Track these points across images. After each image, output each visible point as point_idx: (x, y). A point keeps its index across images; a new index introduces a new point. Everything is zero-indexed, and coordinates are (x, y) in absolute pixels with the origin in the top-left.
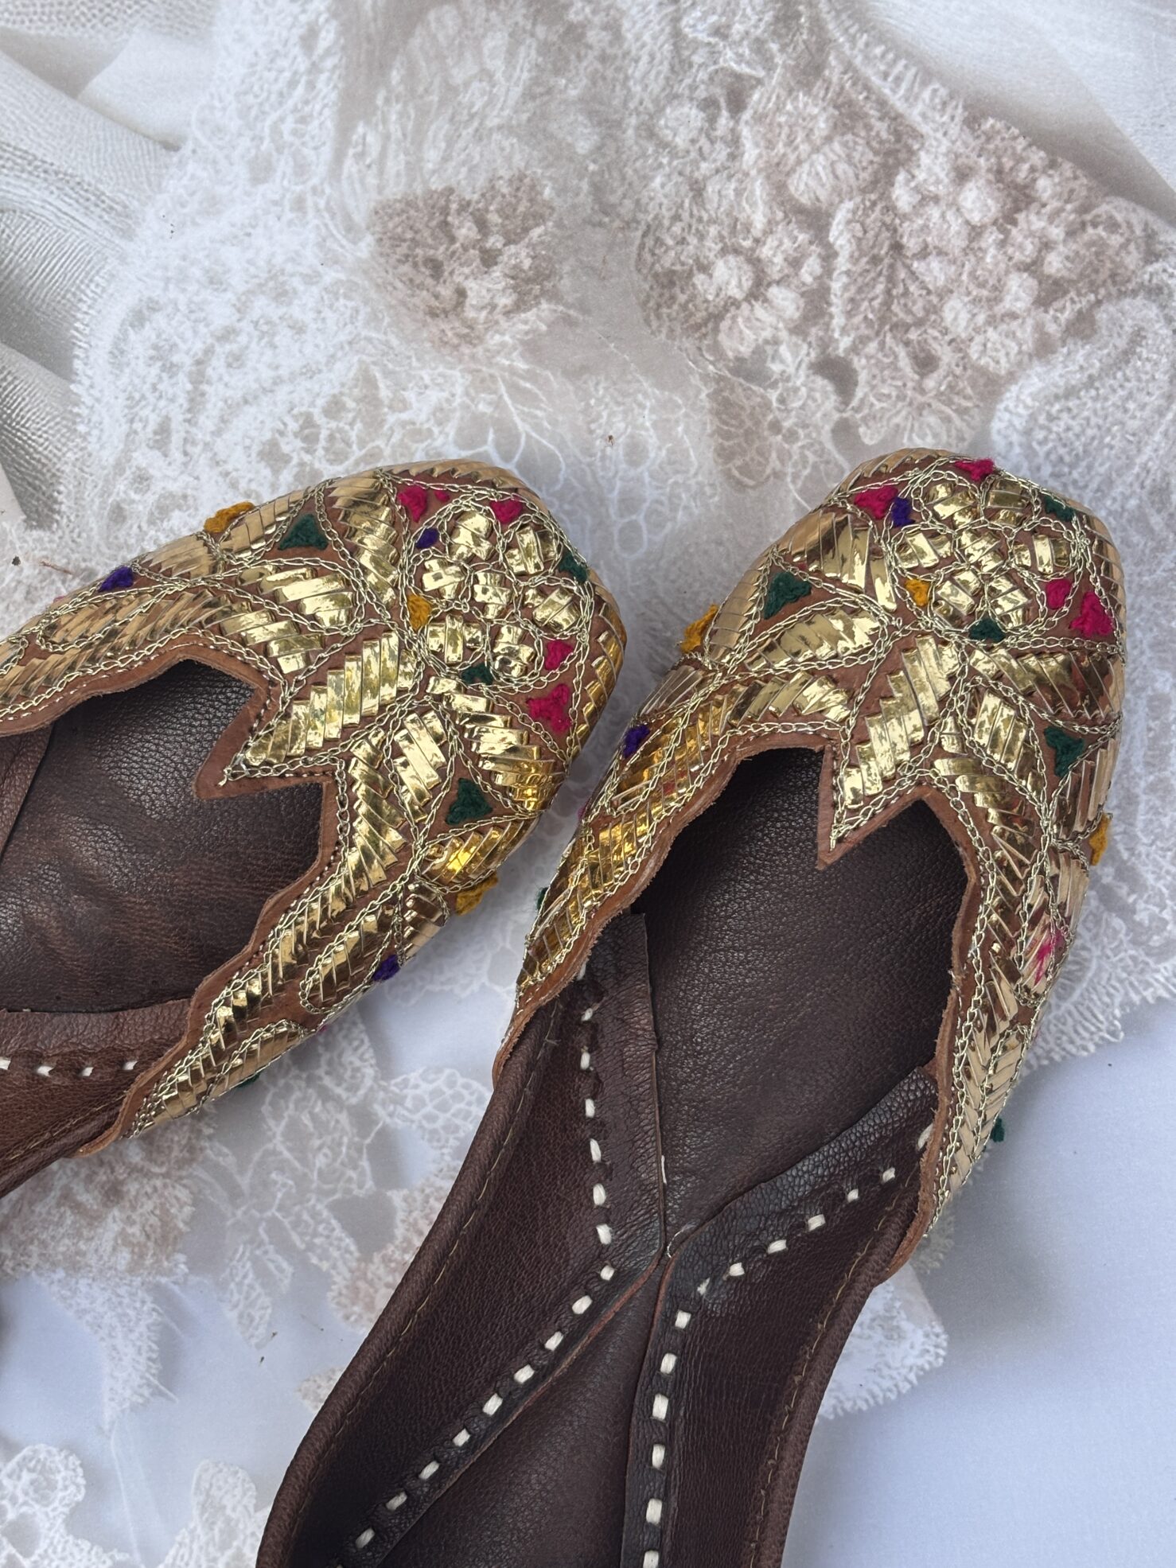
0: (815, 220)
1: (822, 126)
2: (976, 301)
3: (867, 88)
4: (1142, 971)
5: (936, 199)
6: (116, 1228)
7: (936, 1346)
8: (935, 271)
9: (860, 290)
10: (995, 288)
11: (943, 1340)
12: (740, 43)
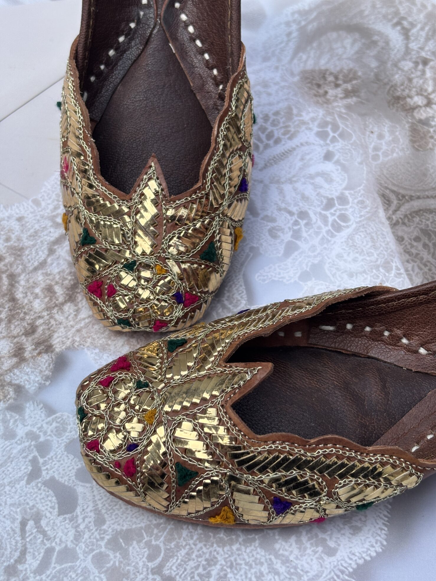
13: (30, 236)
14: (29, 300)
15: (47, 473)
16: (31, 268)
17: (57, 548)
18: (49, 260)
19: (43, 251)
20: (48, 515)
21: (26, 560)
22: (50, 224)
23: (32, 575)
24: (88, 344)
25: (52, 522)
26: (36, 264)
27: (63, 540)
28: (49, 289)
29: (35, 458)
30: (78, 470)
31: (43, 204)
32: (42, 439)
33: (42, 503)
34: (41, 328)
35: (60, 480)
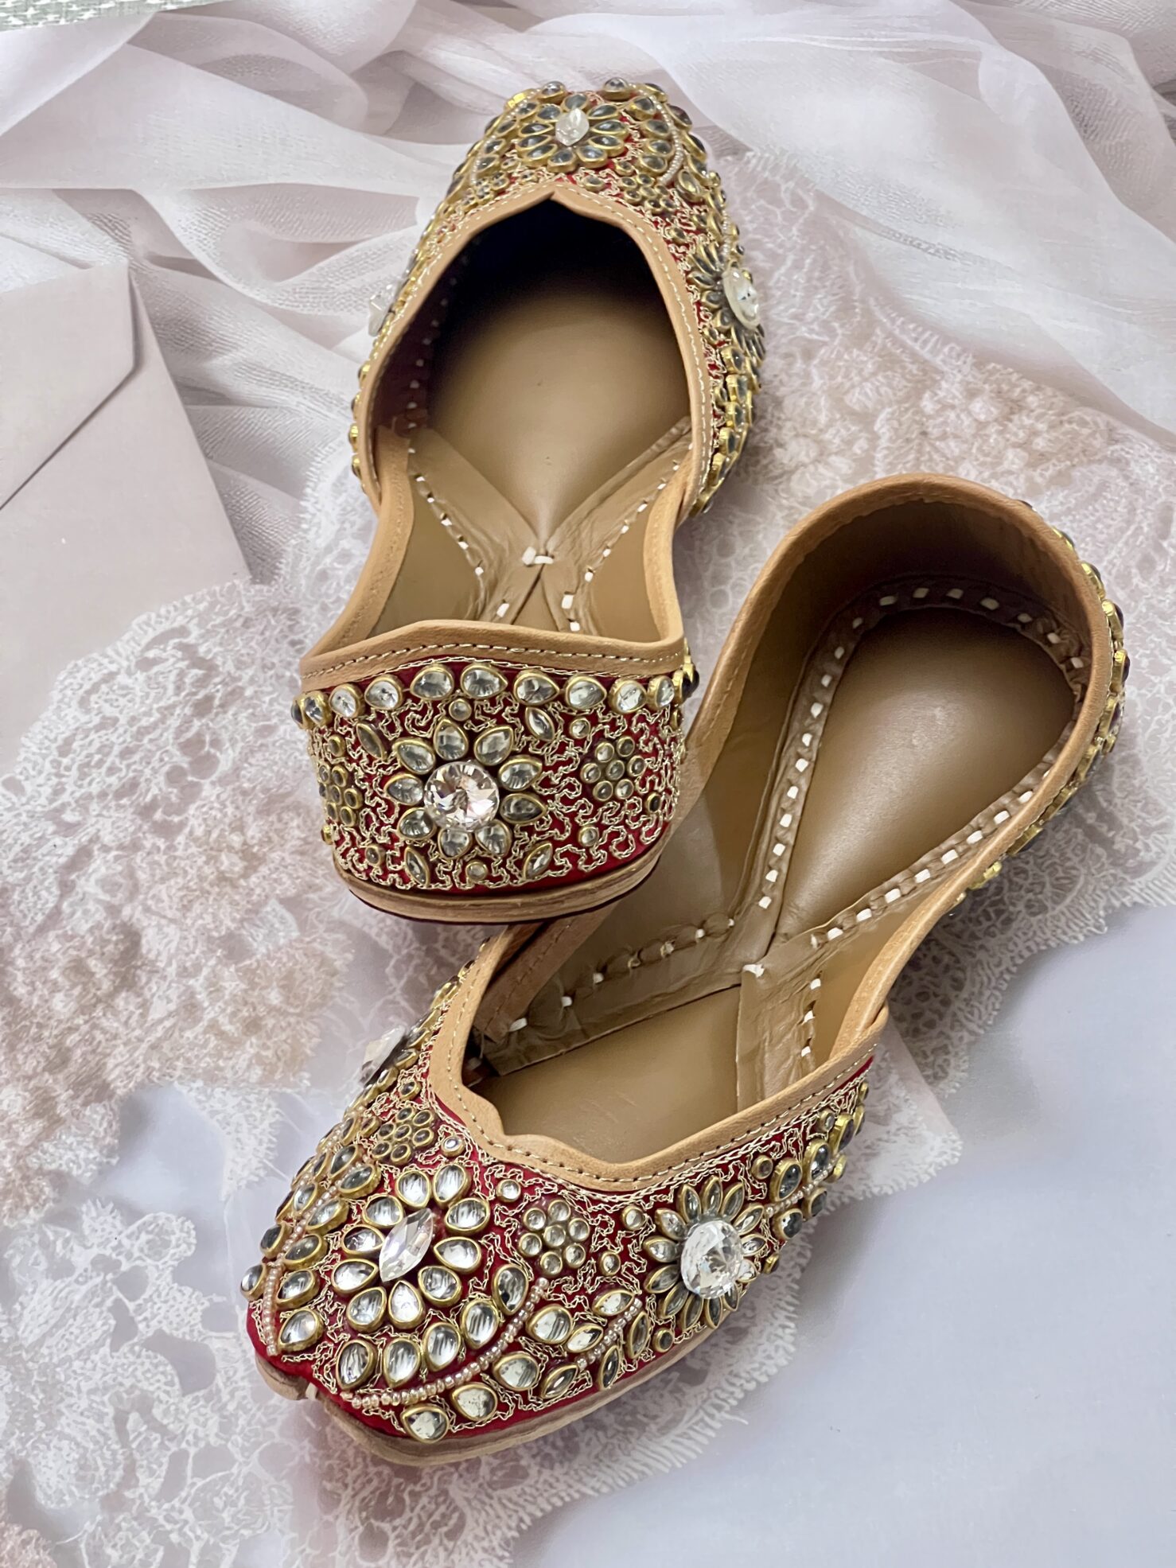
0: (865, 419)
1: (870, 367)
2: (983, 464)
3: (903, 346)
4: (1121, 885)
5: (953, 407)
6: (252, 1051)
7: (953, 1149)
8: (953, 447)
9: (896, 458)
10: (996, 457)
11: (959, 1145)
12: (812, 323)
13: (15, 861)
14: (41, 996)
15: (148, 1326)
16: (31, 929)
17: (192, 1451)
18: (65, 906)
19: (48, 889)
20: (163, 1397)
21: (138, 1480)
22: (51, 828)
23: (153, 1503)
24: (178, 1073)
25: (173, 1408)
26: (40, 918)
27: (201, 1434)
28: (78, 969)
29: (118, 1301)
30: (205, 1312)
31: (29, 787)
32: (125, 1267)
33: (147, 1379)
34: (79, 1052)
35: (175, 1333)
